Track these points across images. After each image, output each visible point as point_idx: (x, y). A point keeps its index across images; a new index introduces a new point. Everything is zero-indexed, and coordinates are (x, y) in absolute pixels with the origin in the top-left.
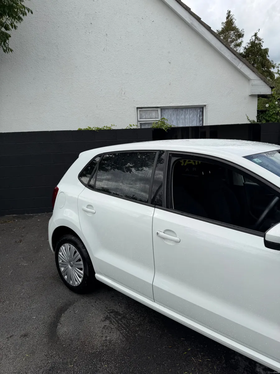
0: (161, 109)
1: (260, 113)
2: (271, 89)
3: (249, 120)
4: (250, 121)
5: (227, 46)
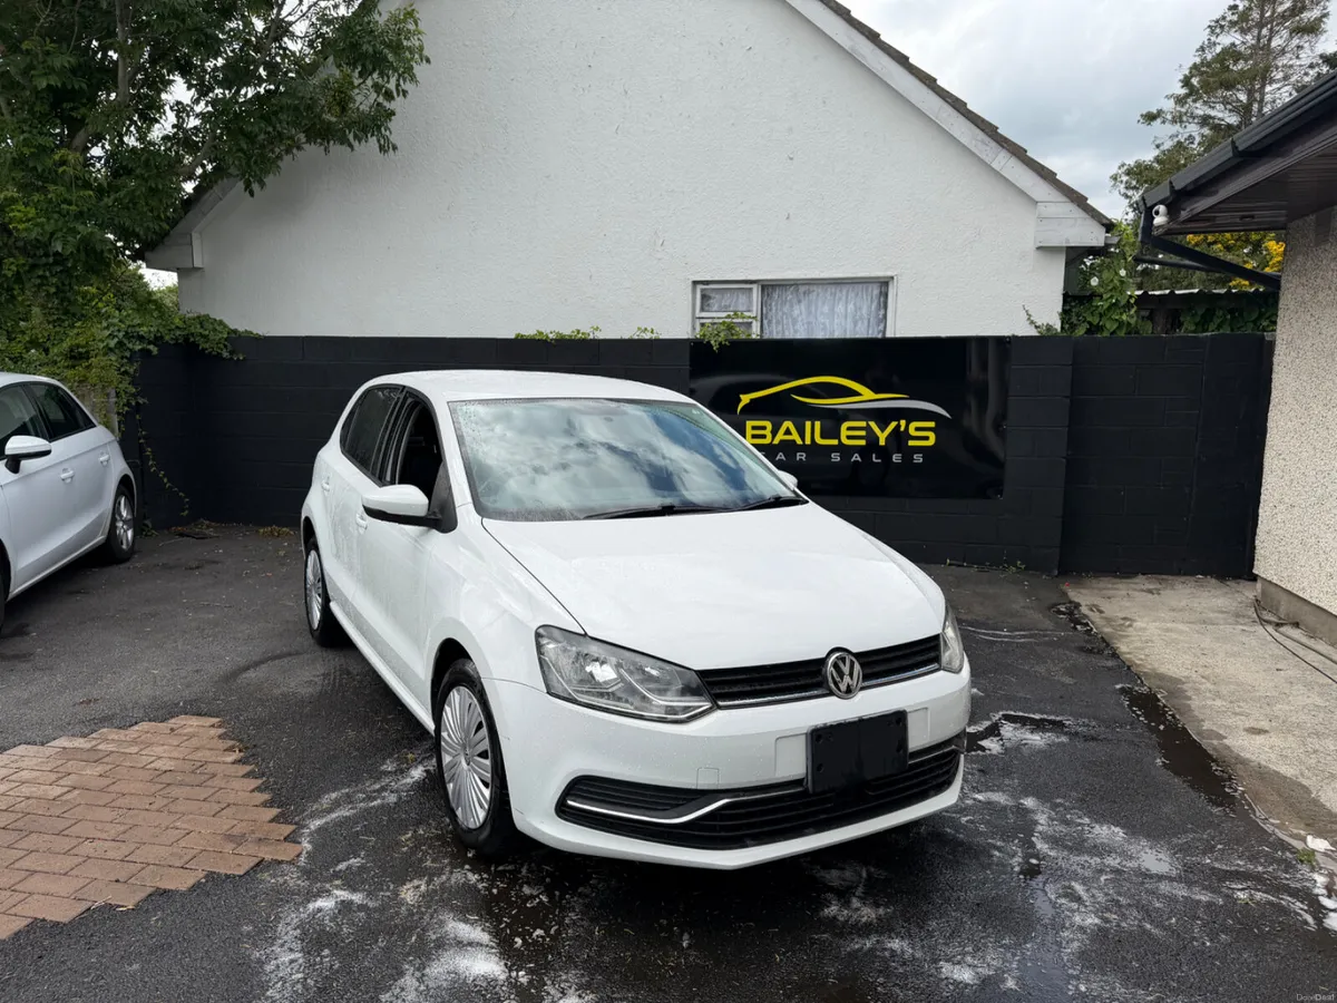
0: (763, 288)
2: (1103, 231)
3: (1032, 322)
4: (1036, 327)
5: (958, 105)
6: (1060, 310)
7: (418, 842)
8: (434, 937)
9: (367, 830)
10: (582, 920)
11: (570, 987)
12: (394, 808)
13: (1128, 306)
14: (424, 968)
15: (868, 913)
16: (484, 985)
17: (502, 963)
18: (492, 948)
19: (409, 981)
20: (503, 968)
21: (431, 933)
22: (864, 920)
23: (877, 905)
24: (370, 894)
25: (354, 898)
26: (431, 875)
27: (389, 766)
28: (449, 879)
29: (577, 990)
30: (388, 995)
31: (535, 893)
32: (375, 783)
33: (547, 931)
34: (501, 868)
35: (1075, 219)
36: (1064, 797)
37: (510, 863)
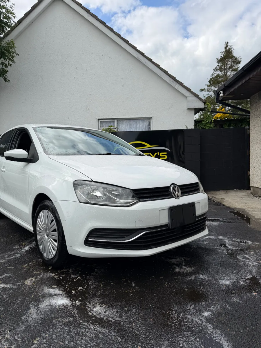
0: (117, 120)
1: (197, 123)
2: (204, 104)
3: (187, 128)
5: (165, 72)
6: (194, 125)
7: (30, 267)
8: (41, 295)
9: (10, 265)
10: (95, 282)
11: (96, 304)
12: (20, 258)
13: (211, 123)
14: (38, 305)
15: (189, 270)
16: (63, 308)
17: (69, 300)
18: (64, 295)
19: (33, 310)
20: (69, 301)
21: (39, 293)
22: (189, 271)
23: (191, 267)
24: (14, 284)
25: (7, 286)
26: (36, 276)
27: (16, 247)
28: (43, 276)
29: (99, 304)
30: (25, 316)
31: (76, 276)
32: (12, 252)
33: (83, 287)
34: (62, 271)
35: (196, 101)
36: (230, 235)
37: (65, 269)
